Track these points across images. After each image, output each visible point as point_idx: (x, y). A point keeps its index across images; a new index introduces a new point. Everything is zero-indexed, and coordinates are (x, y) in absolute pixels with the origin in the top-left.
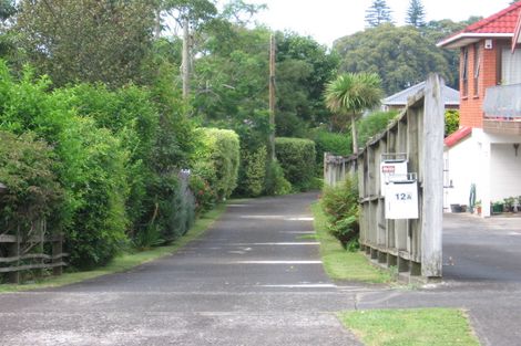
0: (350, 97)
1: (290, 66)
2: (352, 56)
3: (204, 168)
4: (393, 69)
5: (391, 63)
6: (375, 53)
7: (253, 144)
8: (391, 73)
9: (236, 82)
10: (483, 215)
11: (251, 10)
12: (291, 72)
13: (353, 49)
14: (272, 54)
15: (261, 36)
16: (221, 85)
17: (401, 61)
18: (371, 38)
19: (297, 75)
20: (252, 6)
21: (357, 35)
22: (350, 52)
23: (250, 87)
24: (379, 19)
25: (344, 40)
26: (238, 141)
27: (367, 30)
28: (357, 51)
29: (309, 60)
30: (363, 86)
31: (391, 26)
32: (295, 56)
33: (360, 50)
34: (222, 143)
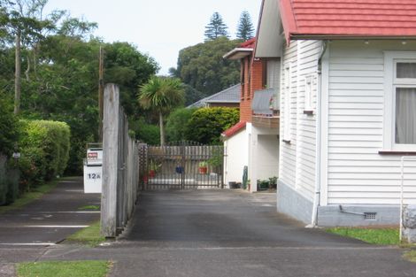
0: (158, 96)
1: (118, 71)
2: (195, 63)
3: (35, 152)
4: (226, 74)
5: (225, 69)
6: (212, 60)
7: (83, 133)
8: (226, 77)
9: (71, 84)
10: (251, 191)
11: (83, 27)
12: (118, 77)
13: (195, 57)
14: (101, 62)
15: (92, 48)
16: (60, 87)
17: (232, 67)
18: (210, 48)
19: (122, 78)
20: (84, 24)
21: (199, 46)
22: (194, 60)
23: (82, 88)
24: (217, 33)
25: (188, 49)
26: (69, 131)
27: (206, 42)
28: (198, 59)
29: (133, 66)
30: (168, 88)
31: (226, 39)
32: (122, 64)
33: (201, 58)
34: (53, 133)
